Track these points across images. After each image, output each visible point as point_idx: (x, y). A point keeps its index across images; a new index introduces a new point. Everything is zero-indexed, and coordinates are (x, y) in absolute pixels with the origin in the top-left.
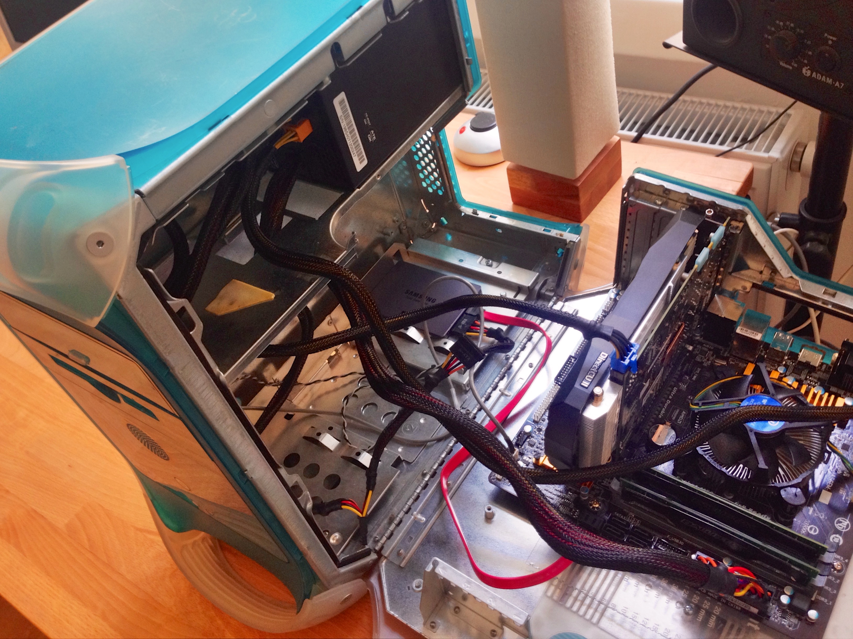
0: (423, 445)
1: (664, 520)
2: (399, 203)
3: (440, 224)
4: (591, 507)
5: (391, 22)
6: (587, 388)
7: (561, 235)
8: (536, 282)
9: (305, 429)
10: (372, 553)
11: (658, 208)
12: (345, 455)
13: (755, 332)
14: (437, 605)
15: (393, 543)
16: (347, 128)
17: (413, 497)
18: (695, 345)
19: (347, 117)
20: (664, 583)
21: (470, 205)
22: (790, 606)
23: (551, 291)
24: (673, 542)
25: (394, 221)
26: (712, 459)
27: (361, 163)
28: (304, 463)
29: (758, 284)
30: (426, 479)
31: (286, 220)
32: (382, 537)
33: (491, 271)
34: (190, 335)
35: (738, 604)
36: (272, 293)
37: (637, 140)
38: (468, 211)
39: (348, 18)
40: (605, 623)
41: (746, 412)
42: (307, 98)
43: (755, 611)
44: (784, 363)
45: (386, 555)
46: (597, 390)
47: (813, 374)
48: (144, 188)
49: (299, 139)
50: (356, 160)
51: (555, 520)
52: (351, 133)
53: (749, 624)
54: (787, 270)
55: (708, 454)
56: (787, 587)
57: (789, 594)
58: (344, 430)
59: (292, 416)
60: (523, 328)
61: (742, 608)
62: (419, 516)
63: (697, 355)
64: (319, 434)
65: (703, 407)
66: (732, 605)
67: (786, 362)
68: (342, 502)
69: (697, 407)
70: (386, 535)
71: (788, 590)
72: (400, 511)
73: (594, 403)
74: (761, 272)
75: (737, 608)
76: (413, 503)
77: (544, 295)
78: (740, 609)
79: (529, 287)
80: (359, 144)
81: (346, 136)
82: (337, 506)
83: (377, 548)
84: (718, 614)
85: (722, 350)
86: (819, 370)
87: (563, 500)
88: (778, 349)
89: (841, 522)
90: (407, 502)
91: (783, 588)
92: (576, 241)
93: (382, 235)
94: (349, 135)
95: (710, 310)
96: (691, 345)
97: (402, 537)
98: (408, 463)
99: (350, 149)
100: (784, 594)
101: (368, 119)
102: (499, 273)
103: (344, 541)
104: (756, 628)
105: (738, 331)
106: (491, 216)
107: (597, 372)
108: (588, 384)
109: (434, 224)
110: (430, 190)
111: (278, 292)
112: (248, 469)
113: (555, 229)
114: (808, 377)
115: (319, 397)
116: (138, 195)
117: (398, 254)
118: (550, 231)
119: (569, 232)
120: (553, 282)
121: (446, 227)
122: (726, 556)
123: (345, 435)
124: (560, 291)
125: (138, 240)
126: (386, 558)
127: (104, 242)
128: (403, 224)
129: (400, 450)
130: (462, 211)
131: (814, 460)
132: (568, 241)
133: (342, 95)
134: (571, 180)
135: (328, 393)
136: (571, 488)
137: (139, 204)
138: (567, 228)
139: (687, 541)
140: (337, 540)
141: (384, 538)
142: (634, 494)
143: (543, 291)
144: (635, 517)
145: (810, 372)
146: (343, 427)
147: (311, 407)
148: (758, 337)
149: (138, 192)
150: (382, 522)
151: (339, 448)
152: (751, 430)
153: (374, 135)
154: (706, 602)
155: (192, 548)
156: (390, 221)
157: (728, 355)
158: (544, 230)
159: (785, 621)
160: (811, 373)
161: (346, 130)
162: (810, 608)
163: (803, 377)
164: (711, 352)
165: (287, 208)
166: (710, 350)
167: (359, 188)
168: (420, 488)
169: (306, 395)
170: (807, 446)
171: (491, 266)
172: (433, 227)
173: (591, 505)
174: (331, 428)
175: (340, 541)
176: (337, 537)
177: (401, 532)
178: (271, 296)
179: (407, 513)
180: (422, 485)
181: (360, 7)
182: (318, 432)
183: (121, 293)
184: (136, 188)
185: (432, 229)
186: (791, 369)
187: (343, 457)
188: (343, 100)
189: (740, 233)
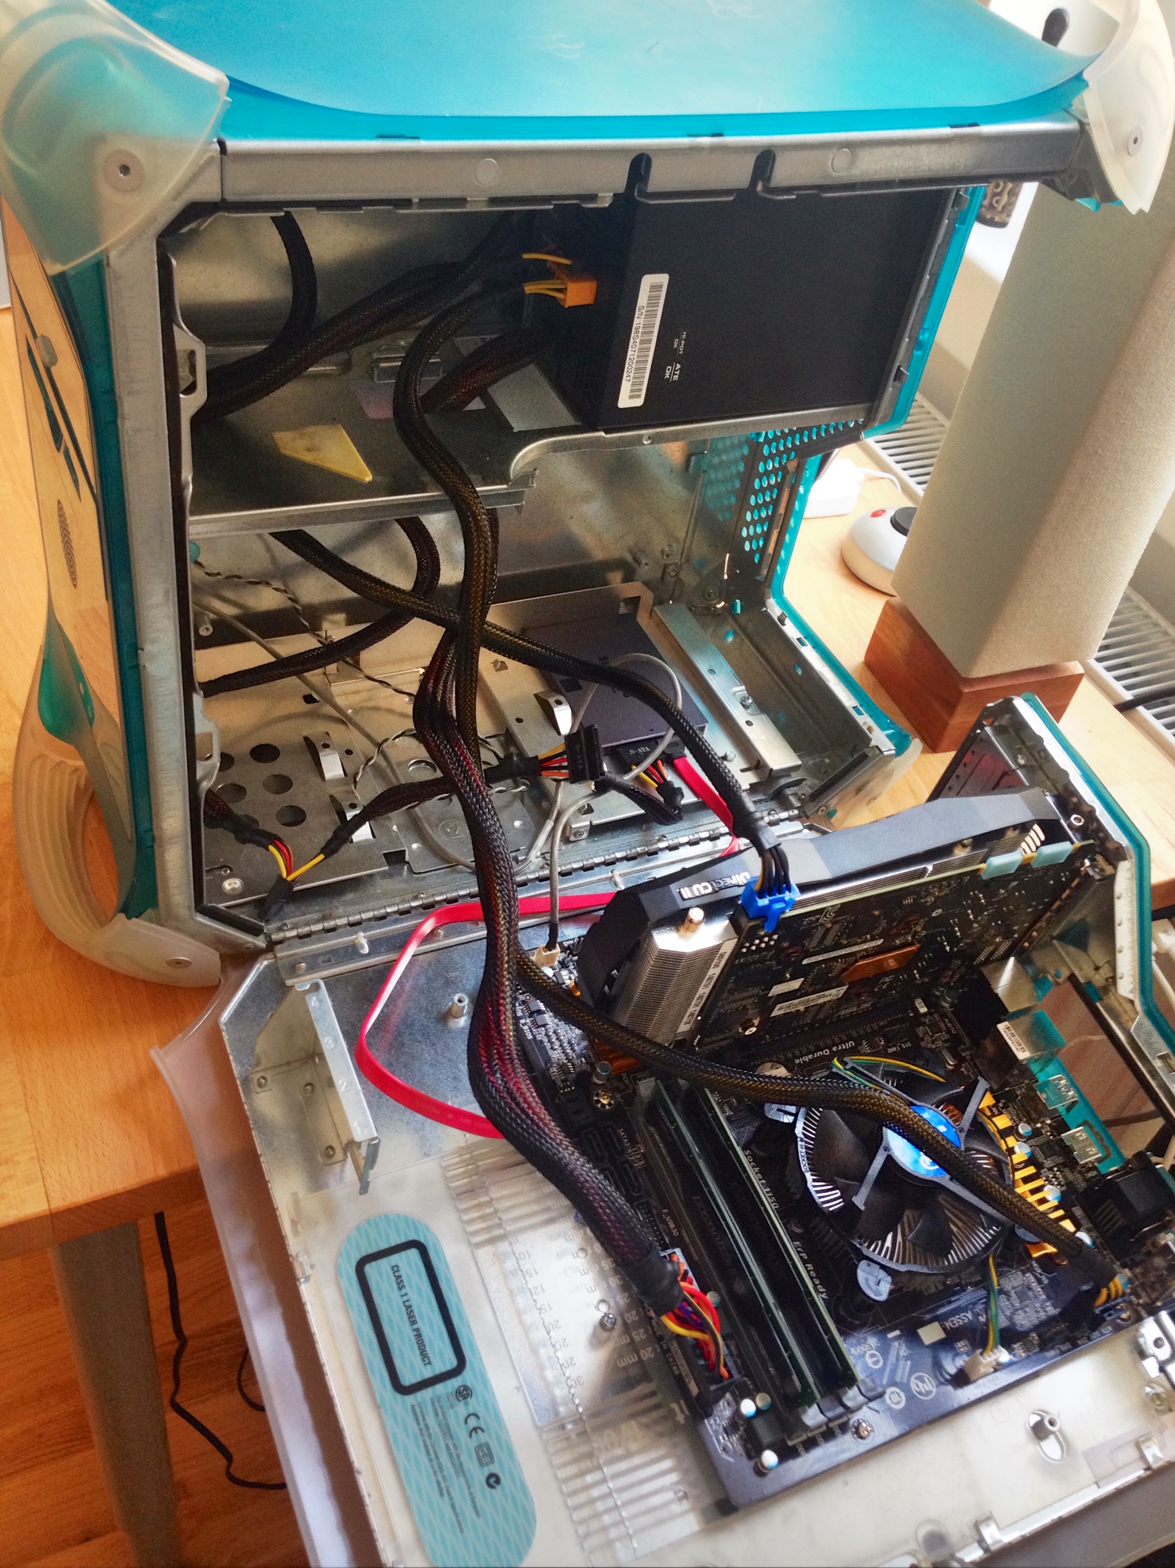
0: (448, 862)
1: (674, 1183)
2: (687, 532)
3: (731, 607)
4: (596, 1098)
5: (760, 194)
6: (684, 899)
7: (870, 729)
8: (787, 771)
9: (315, 729)
10: (262, 937)
11: (1013, 766)
12: (335, 796)
13: (1023, 1046)
14: (288, 1063)
15: (299, 947)
16: (641, 330)
17: (376, 913)
18: (933, 1010)
19: (651, 315)
20: (607, 1264)
21: (784, 604)
22: (749, 1420)
23: (800, 799)
24: (665, 1223)
25: (662, 552)
26: (807, 1153)
27: (631, 397)
28: (278, 767)
29: (1077, 979)
30: (414, 904)
31: (476, 404)
32: (292, 929)
33: (740, 715)
34: (179, 398)
35: (679, 1364)
36: (369, 473)
37: (1125, 708)
38: (774, 609)
39: (689, 136)
40: (485, 1253)
41: (889, 1105)
42: (556, 202)
43: (694, 1389)
44: (1039, 1125)
45: (278, 955)
46: (697, 914)
47: (1067, 1171)
48: (232, 144)
49: (564, 300)
50: (626, 387)
51: (502, 1038)
52: (642, 342)
53: (674, 1406)
54: (1132, 986)
55: (806, 1142)
56: (764, 1394)
57: (759, 1405)
58: (362, 766)
59: (315, 701)
60: (718, 819)
61: (680, 1374)
62: (364, 942)
63: (924, 1024)
64: (326, 746)
65: (848, 1072)
66: (671, 1360)
67: (1042, 1127)
68: (275, 840)
69: (841, 1067)
70: (300, 930)
71: (763, 1400)
72: (344, 917)
73: (682, 930)
74: (1097, 968)
75: (675, 1368)
76: (370, 919)
77: (787, 799)
78: (677, 1373)
79: (772, 770)
80: (645, 368)
81: (632, 340)
82: (265, 841)
83: (275, 937)
84: (644, 1358)
85: (964, 1044)
86: (1080, 1172)
87: (565, 1061)
88: (1043, 1096)
89: (923, 1381)
90: (364, 912)
91: (759, 1391)
92: (885, 753)
93: (630, 558)
94: (638, 344)
95: (985, 970)
96: (927, 1007)
97: (317, 949)
98: (411, 870)
99: (627, 365)
100: (754, 1400)
101: (683, 342)
102: (749, 723)
103: (241, 896)
104: (680, 1418)
105: (1001, 1027)
106: (799, 639)
107: (717, 892)
108: (690, 896)
109: (723, 603)
110: (747, 547)
111: (379, 479)
112: (146, 651)
113: (871, 716)
114: (1055, 1169)
115: (376, 709)
116: (218, 147)
117: (635, 602)
118: (860, 713)
119: (888, 736)
120: (810, 787)
121: (735, 617)
122: (717, 1290)
123: (358, 773)
124: (811, 809)
125: (178, 205)
126: (276, 957)
127: (132, 171)
128: (671, 567)
129: (415, 846)
130: (768, 605)
131: (949, 1261)
132: (873, 743)
133: (663, 279)
134: (958, 674)
135: (390, 711)
136: (591, 1055)
137: (212, 158)
138: (889, 728)
139: (685, 1235)
140: (233, 889)
141: (294, 933)
142: (661, 1117)
143: (788, 791)
144: (642, 1154)
145: (1064, 1165)
146: (365, 761)
147: (350, 711)
148: (1022, 1054)
149: (222, 144)
150: (310, 913)
151: (336, 782)
152: (887, 1149)
153: (678, 373)
154: (642, 1331)
155: (52, 769)
156: (657, 549)
157: (968, 1058)
158: (854, 708)
159: (724, 1438)
160: (1065, 1167)
161: (637, 332)
162: (772, 1447)
163: (1048, 1163)
164: (947, 1037)
165: (490, 390)
166: (948, 1032)
167: (606, 433)
168: (395, 909)
169: (357, 692)
170: (957, 1238)
171: (746, 707)
172: (719, 606)
173: (597, 1095)
174: (349, 752)
175: (236, 893)
176: (236, 886)
177: (323, 942)
178: (367, 476)
179: (352, 925)
180: (401, 907)
181: (720, 135)
182: (328, 742)
183: (113, 254)
184: (223, 137)
185: (715, 607)
186: (1040, 1140)
187: (332, 798)
188: (661, 286)
189: (1099, 880)
